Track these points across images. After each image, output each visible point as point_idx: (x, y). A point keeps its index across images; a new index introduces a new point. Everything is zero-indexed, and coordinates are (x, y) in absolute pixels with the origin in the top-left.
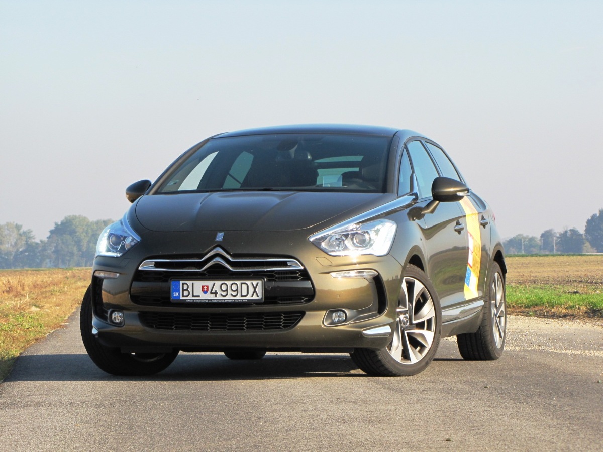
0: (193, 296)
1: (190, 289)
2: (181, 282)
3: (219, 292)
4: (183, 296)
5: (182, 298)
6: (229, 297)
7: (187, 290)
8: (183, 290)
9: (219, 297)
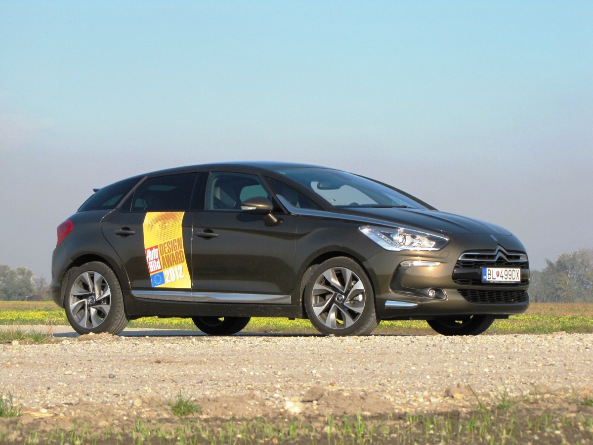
0: (493, 279)
1: (491, 274)
2: (487, 269)
3: (504, 276)
4: (489, 279)
5: (487, 280)
6: (508, 280)
7: (490, 274)
8: (488, 274)
9: (504, 280)
